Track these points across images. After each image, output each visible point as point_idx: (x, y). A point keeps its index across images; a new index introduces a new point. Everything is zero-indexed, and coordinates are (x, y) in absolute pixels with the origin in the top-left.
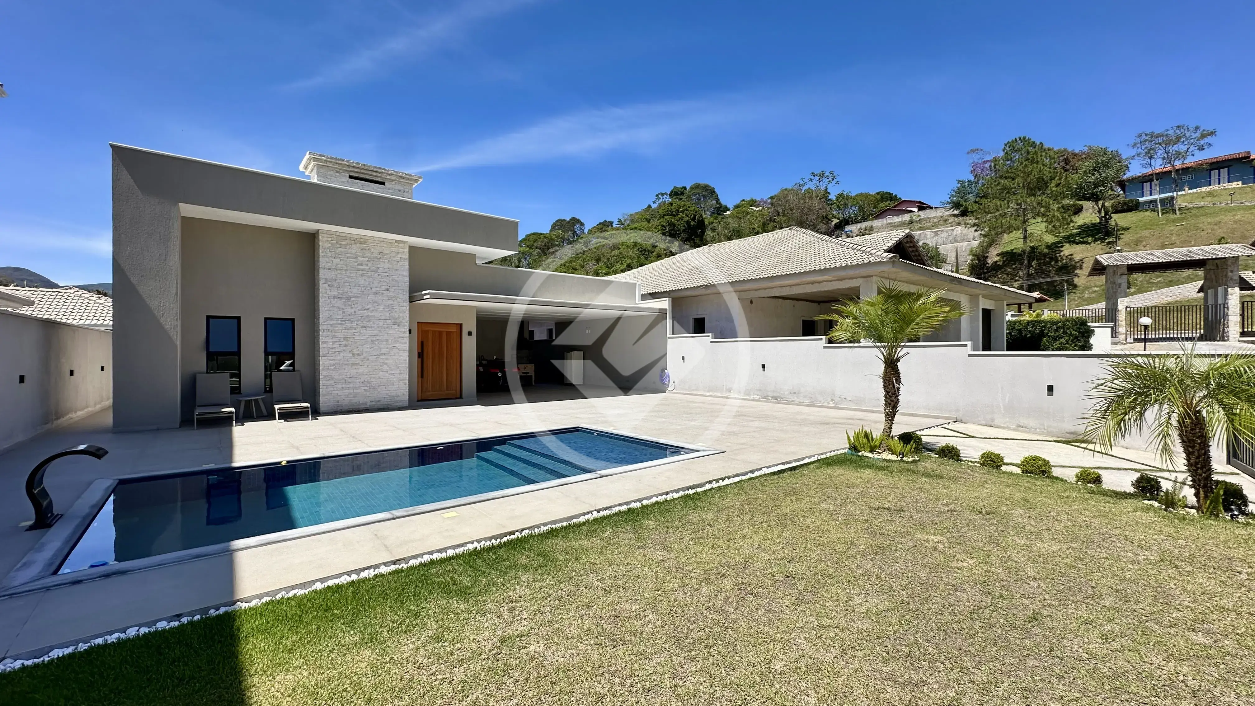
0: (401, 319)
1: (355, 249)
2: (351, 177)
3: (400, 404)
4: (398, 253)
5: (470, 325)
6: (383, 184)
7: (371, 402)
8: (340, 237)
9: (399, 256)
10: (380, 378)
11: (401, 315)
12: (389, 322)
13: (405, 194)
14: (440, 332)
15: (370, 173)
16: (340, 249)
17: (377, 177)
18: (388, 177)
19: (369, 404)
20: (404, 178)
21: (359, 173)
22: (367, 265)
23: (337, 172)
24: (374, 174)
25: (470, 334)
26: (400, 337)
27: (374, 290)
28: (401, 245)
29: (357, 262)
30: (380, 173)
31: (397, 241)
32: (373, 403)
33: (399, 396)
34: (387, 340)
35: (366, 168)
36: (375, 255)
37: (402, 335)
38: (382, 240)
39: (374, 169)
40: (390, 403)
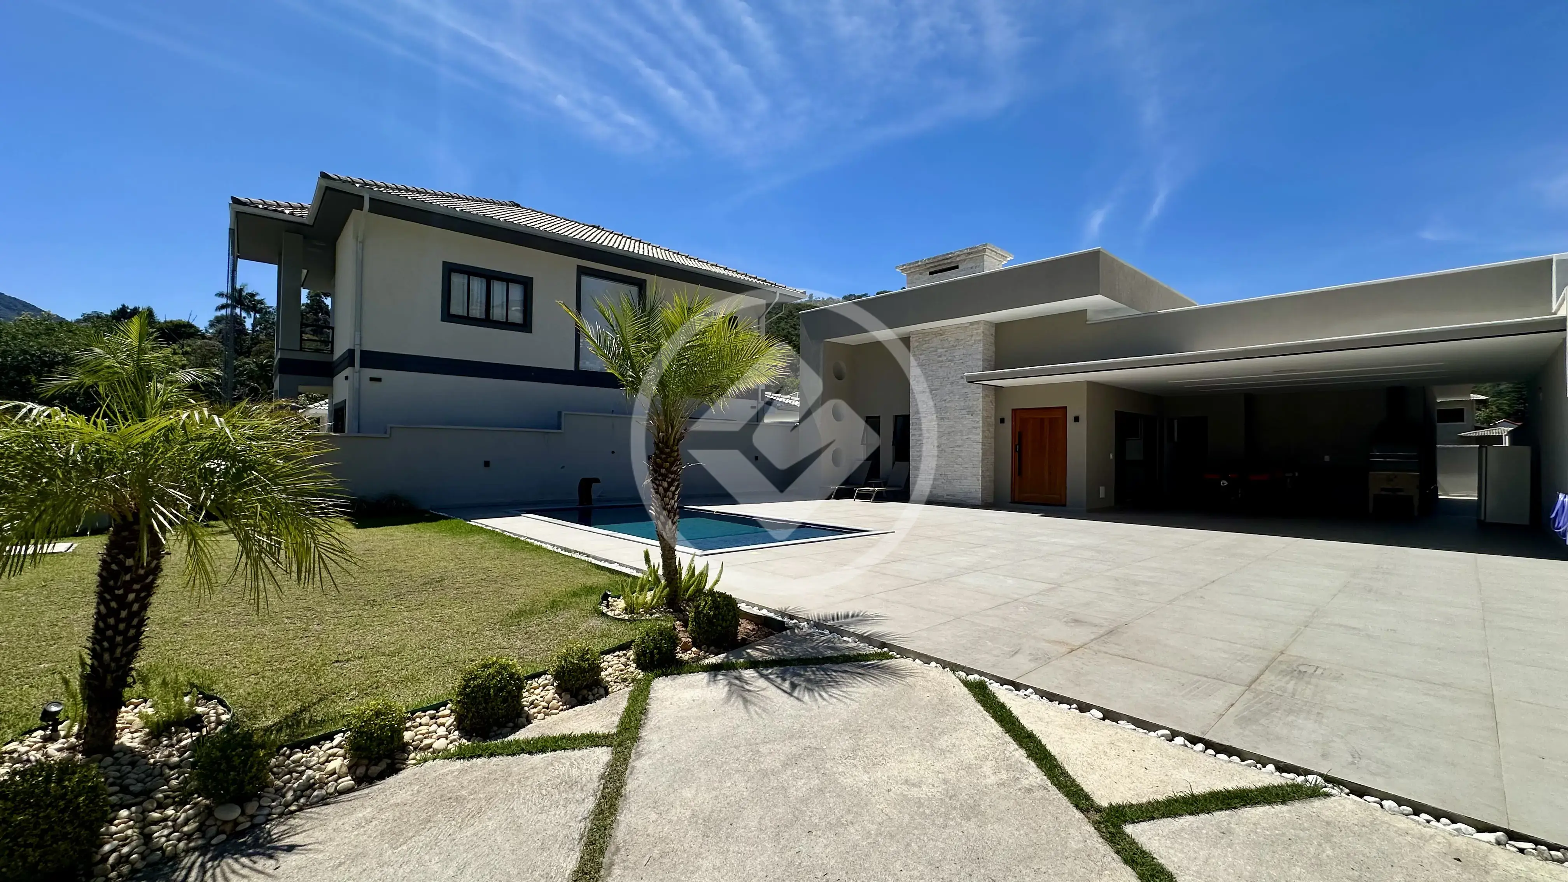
0: (974, 408)
1: (936, 342)
2: (931, 273)
3: (973, 502)
4: (972, 336)
5: (1077, 407)
6: (957, 267)
7: (947, 495)
8: (924, 333)
9: (973, 338)
10: (955, 471)
11: (975, 403)
12: (964, 412)
13: (977, 268)
14: (1042, 420)
15: (942, 262)
16: (925, 346)
17: (951, 263)
18: (958, 259)
19: (946, 497)
20: (971, 253)
21: (935, 266)
22: (945, 355)
23: (921, 274)
24: (946, 261)
25: (1076, 419)
26: (974, 428)
27: (951, 379)
28: (975, 326)
29: (936, 355)
30: (950, 258)
31: (972, 324)
32: (949, 497)
33: (971, 492)
34: (961, 431)
35: (937, 259)
36: (952, 343)
37: (977, 425)
38: (959, 326)
39: (944, 258)
40: (963, 499)
